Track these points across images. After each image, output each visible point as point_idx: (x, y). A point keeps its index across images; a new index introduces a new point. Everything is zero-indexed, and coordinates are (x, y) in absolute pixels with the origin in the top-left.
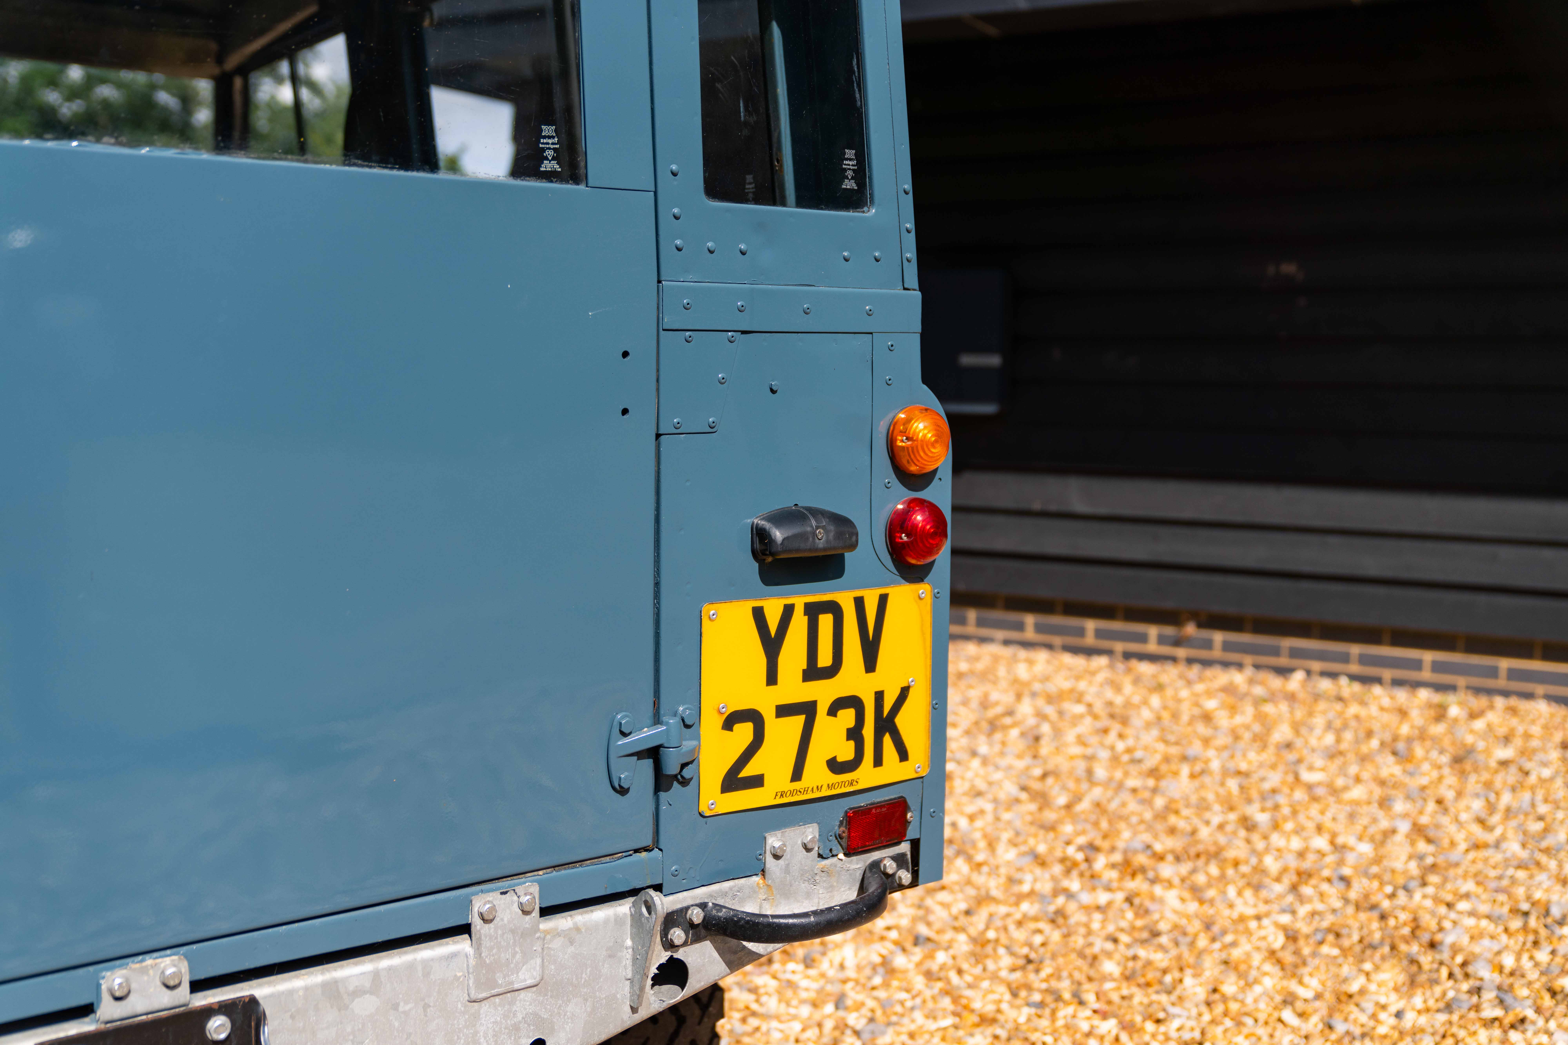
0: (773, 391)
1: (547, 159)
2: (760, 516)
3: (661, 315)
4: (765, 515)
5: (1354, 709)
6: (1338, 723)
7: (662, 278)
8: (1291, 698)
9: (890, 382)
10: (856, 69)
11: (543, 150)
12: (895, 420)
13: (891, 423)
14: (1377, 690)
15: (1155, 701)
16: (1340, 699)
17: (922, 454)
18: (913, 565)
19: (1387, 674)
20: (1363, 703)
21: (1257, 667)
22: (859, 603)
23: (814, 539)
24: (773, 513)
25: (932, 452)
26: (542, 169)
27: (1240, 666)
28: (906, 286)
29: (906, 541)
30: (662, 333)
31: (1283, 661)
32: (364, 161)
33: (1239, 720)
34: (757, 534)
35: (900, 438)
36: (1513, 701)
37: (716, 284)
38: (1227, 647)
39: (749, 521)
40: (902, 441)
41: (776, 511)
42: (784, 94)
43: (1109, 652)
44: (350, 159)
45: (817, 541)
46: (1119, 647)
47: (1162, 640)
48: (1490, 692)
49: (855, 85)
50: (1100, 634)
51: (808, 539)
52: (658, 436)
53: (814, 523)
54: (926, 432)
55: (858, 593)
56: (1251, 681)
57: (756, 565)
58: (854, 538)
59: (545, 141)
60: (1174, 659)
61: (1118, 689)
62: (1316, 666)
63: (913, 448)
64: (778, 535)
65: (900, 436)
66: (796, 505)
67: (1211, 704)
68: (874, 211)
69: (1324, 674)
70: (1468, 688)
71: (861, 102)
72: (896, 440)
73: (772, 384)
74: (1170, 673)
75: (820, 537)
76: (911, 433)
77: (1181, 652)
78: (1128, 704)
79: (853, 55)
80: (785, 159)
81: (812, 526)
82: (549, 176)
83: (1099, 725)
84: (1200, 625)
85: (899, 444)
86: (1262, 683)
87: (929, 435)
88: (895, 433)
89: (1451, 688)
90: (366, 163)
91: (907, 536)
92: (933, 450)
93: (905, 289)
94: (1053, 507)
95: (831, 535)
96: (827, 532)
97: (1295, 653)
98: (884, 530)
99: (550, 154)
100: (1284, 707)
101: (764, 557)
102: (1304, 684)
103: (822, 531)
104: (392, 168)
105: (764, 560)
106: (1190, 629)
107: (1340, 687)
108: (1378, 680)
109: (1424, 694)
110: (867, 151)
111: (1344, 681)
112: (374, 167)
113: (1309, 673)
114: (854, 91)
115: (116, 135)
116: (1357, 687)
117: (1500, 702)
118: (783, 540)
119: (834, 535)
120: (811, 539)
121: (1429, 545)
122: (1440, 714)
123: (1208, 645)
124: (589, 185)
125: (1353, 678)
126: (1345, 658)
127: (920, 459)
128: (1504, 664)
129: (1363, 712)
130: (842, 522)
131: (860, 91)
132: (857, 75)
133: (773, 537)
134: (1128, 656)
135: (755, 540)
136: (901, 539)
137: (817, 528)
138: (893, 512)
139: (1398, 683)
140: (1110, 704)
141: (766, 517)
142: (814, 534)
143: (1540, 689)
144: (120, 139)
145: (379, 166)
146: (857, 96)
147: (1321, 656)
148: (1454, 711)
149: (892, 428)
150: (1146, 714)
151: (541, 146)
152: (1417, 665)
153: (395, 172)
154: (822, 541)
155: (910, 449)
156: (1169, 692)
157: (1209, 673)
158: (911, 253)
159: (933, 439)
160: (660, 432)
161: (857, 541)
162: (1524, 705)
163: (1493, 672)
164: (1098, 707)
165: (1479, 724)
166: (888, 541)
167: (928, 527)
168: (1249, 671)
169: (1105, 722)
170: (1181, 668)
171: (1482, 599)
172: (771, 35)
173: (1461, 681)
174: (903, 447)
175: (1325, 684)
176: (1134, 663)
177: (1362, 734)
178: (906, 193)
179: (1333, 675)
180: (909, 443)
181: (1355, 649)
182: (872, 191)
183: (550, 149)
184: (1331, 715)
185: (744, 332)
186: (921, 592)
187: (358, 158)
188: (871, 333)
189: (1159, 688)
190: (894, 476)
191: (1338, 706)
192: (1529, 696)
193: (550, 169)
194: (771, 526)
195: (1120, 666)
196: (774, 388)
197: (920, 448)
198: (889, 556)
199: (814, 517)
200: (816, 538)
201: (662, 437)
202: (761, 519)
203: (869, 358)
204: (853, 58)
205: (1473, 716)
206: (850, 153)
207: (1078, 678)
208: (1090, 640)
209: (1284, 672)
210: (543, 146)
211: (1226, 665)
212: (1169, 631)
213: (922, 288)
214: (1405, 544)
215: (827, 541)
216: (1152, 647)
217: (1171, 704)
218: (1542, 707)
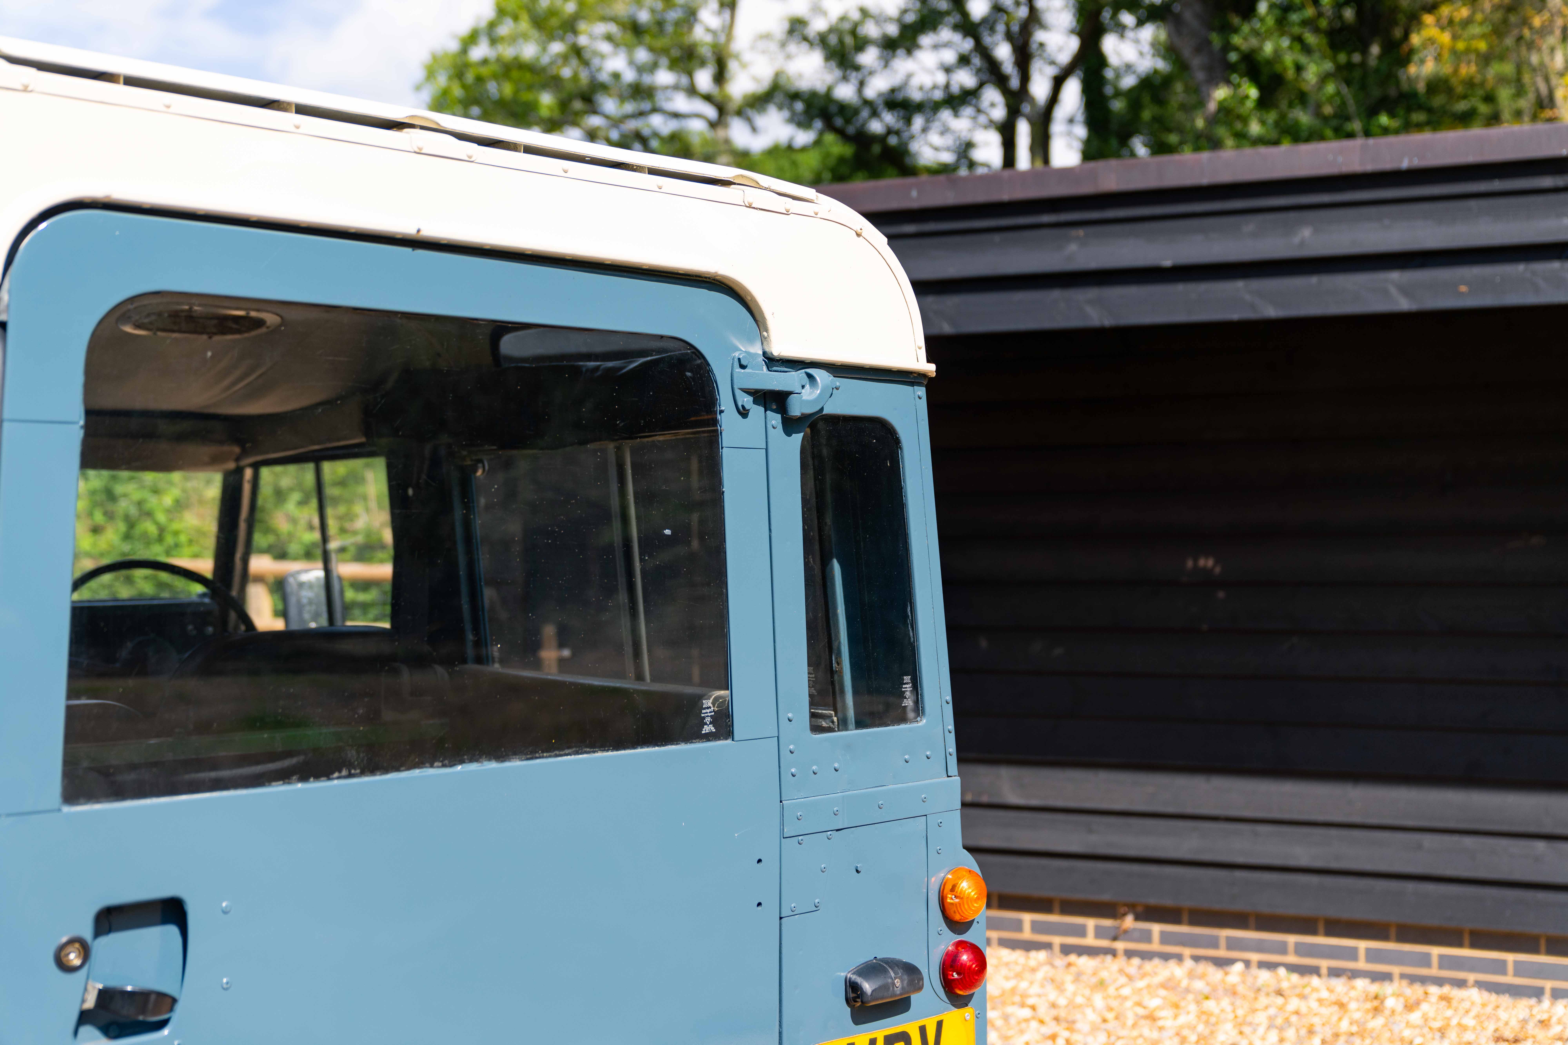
0: (858, 871)
1: (706, 724)
2: (851, 971)
3: (782, 827)
4: (855, 970)
5: (1294, 1003)
6: (1279, 1021)
7: (782, 800)
8: (1233, 992)
9: (940, 851)
10: (910, 614)
11: (704, 718)
12: (945, 881)
13: (941, 883)
14: (1315, 981)
15: (1098, 1000)
16: (1280, 993)
17: (966, 906)
18: (960, 995)
19: (1324, 964)
20: (1303, 997)
21: (1196, 959)
22: (923, 1030)
23: (893, 988)
24: (860, 967)
25: (975, 907)
26: (703, 732)
27: (1179, 958)
28: (949, 775)
29: (956, 979)
30: (783, 840)
31: (1222, 953)
32: (591, 748)
33: (1182, 1019)
34: (850, 985)
35: (950, 896)
36: (1446, 989)
37: (819, 797)
38: (1165, 939)
39: (842, 974)
40: (952, 899)
41: (862, 966)
42: (842, 613)
43: (1048, 946)
44: (582, 750)
45: (896, 989)
46: (1057, 940)
47: (1100, 933)
48: (1423, 980)
49: (909, 626)
50: (1036, 927)
51: (889, 988)
52: (781, 918)
53: (893, 974)
54: (970, 890)
55: (921, 1023)
56: (1191, 975)
57: (849, 1009)
58: (921, 983)
59: (705, 711)
60: (1113, 953)
61: (1060, 988)
62: (1255, 957)
63: (960, 904)
64: (867, 987)
65: (950, 894)
66: (875, 957)
67: (1153, 1003)
68: (925, 721)
69: (1262, 965)
70: (1403, 976)
71: (914, 638)
72: (947, 897)
73: (857, 867)
74: (1109, 967)
75: (897, 985)
76: (959, 892)
77: (1120, 946)
78: (1072, 1005)
79: (907, 605)
80: (844, 664)
81: (892, 978)
82: (709, 737)
83: (1047, 1030)
84: (1137, 918)
85: (949, 900)
86: (1202, 977)
87: (973, 894)
88: (945, 891)
89: (1386, 977)
90: (592, 750)
91: (958, 974)
92: (975, 905)
93: (948, 776)
94: (985, 799)
95: (906, 982)
96: (902, 981)
97: (1232, 944)
98: (938, 968)
99: (708, 720)
100: (1225, 1003)
101: (855, 1003)
102: (1243, 974)
103: (899, 981)
104: (608, 751)
105: (855, 1005)
106: (1129, 922)
107: (1279, 981)
108: (1315, 971)
109: (1361, 984)
110: (919, 675)
111: (1282, 971)
112: (597, 752)
113: (1247, 963)
114: (909, 631)
115: (441, 759)
116: (1295, 978)
117: (1434, 990)
118: (873, 991)
119: (907, 982)
120: (891, 988)
121: (1356, 833)
122: (1377, 1006)
123: (1147, 937)
124: (735, 739)
125: (1292, 968)
126: (1282, 949)
127: (965, 912)
128: (1436, 951)
129: (1303, 1007)
130: (911, 970)
131: (913, 630)
132: (910, 618)
133: (864, 990)
134: (1066, 950)
135: (848, 990)
136: (953, 976)
137: (896, 978)
138: (944, 954)
139: (1335, 973)
140: (1054, 1005)
141: (856, 971)
142: (894, 984)
143: (1471, 977)
144: (444, 763)
145: (601, 750)
146: (911, 634)
147: (1259, 947)
148: (1390, 1003)
149: (942, 887)
150: (1091, 1016)
151: (702, 715)
152: (1352, 954)
153: (610, 753)
154: (898, 988)
155: (958, 905)
156: (1111, 990)
157: (1149, 966)
158: (952, 749)
159: (976, 896)
160: (782, 916)
161: (923, 984)
162: (1456, 993)
163: (1425, 961)
164: (1043, 1011)
165: (1415, 1017)
166: (942, 977)
167: (974, 966)
168: (1189, 963)
169: (1051, 1028)
170: (1121, 961)
171: (1410, 886)
172: (832, 569)
173: (1396, 970)
174: (952, 904)
175: (1264, 976)
176: (1073, 958)
177: (1303, 1032)
178: (948, 703)
179: (1271, 966)
180: (957, 900)
181: (1292, 939)
182: (924, 705)
183: (708, 716)
184: (1272, 1011)
185: (837, 830)
186: (966, 1015)
187: (587, 747)
188: (926, 815)
189: (1101, 985)
190: (944, 925)
191: (1280, 1000)
192: (1461, 984)
193: (708, 731)
194: (862, 980)
195: (1060, 961)
196: (859, 869)
197: (965, 902)
198: (943, 989)
199: (892, 969)
200: (895, 987)
201: (783, 919)
202: (852, 974)
203: (925, 834)
204: (908, 606)
205: (1410, 1007)
206: (907, 679)
207: (1019, 976)
208: (1027, 934)
209: (1222, 963)
210: (704, 715)
211: (1165, 957)
212: (1107, 923)
213: (960, 775)
214: (1334, 832)
215: (903, 988)
216: (1090, 940)
217: (1114, 1004)
218: (1474, 994)
